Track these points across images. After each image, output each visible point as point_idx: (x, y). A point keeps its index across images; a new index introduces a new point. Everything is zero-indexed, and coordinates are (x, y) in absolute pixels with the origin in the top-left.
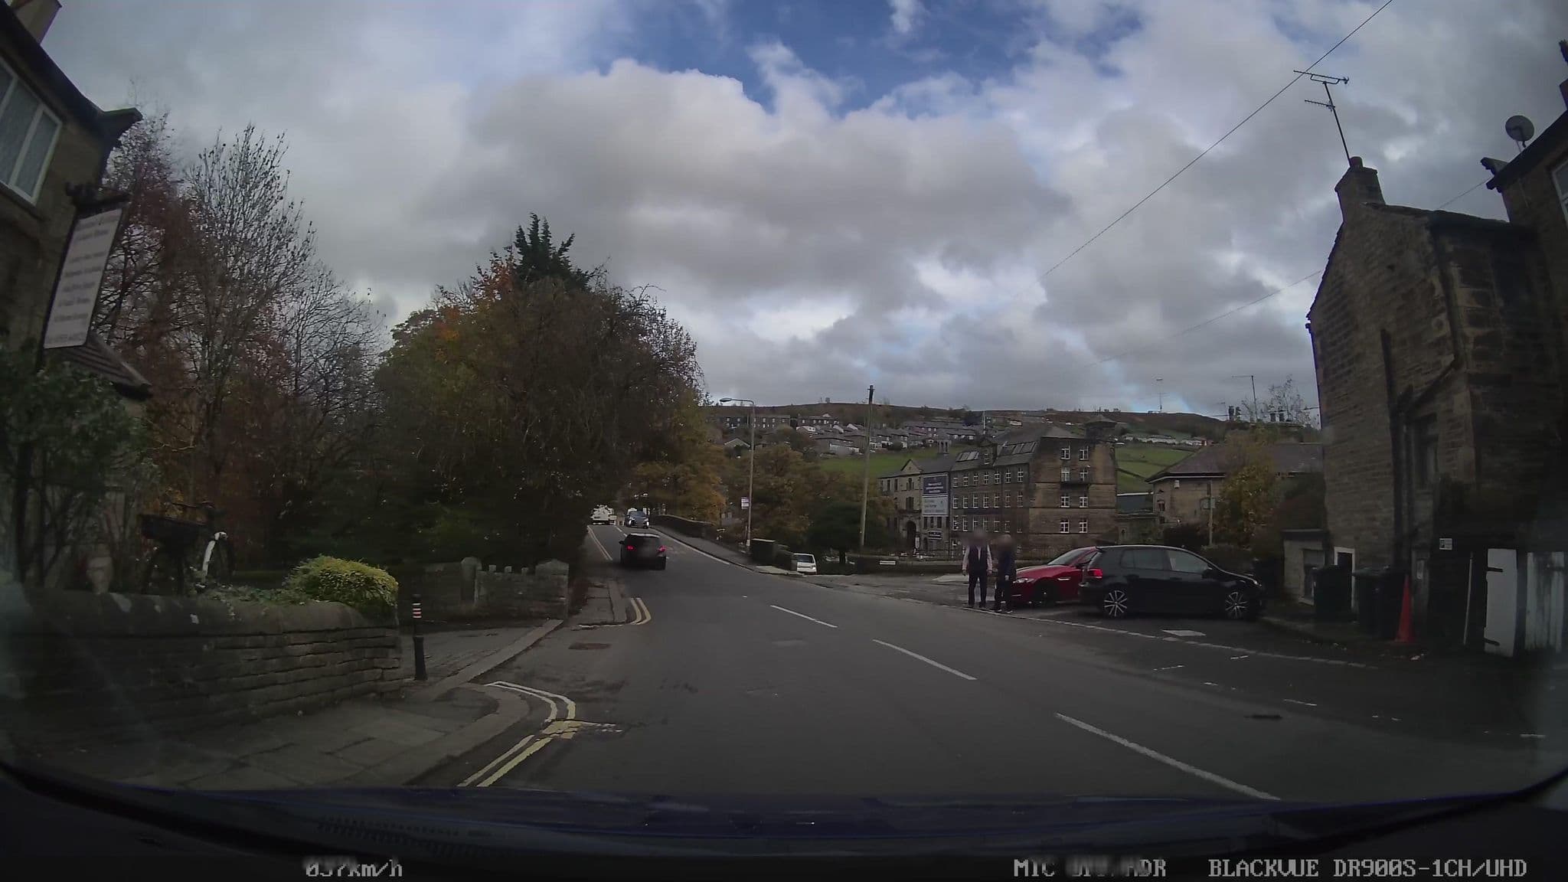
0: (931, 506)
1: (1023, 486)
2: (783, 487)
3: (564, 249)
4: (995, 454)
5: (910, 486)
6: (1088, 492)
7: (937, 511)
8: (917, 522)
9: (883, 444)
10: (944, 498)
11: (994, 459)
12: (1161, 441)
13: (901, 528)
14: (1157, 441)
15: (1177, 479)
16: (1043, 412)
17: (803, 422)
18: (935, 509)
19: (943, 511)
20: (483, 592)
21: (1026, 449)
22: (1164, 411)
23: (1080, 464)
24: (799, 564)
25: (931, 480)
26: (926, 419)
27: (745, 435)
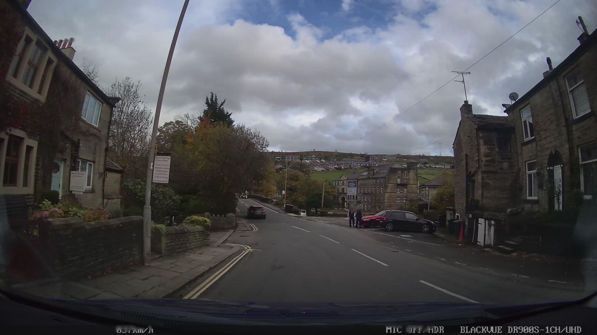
1: (383, 185)
2: (296, 185)
3: (222, 104)
4: (374, 173)
5: (343, 184)
6: (407, 187)
7: (353, 193)
8: (345, 197)
9: (335, 167)
10: (355, 189)
11: (373, 175)
12: (440, 167)
13: (340, 199)
14: (438, 167)
16: (396, 155)
17: (305, 158)
18: (352, 192)
19: (354, 193)
21: (385, 172)
22: (441, 155)
23: (405, 177)
24: (301, 213)
25: (350, 182)
26: (351, 158)
27: (283, 163)
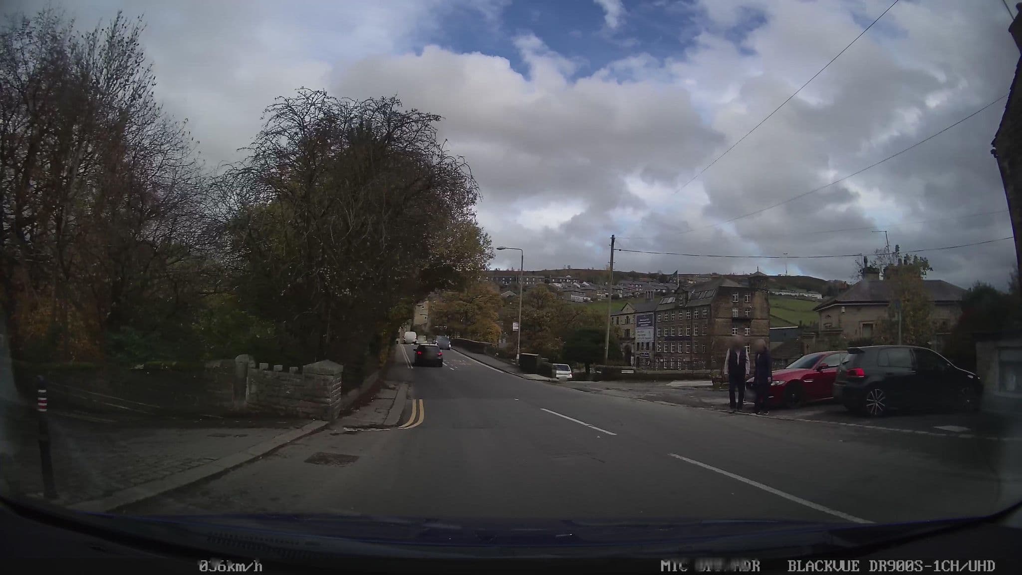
0: (643, 335)
1: (707, 320)
2: (543, 317)
4: (687, 299)
5: (628, 322)
6: (750, 325)
7: (646, 339)
8: (632, 346)
9: (608, 294)
10: (651, 329)
11: (686, 302)
12: (787, 294)
13: (621, 350)
14: (785, 294)
15: (843, 306)
16: (710, 275)
17: (553, 280)
18: (645, 337)
19: (649, 338)
20: (254, 389)
21: (708, 295)
22: (788, 274)
23: (745, 305)
24: (558, 372)
25: (642, 317)
26: (634, 280)
27: (515, 288)
